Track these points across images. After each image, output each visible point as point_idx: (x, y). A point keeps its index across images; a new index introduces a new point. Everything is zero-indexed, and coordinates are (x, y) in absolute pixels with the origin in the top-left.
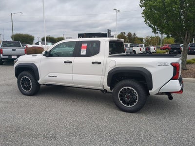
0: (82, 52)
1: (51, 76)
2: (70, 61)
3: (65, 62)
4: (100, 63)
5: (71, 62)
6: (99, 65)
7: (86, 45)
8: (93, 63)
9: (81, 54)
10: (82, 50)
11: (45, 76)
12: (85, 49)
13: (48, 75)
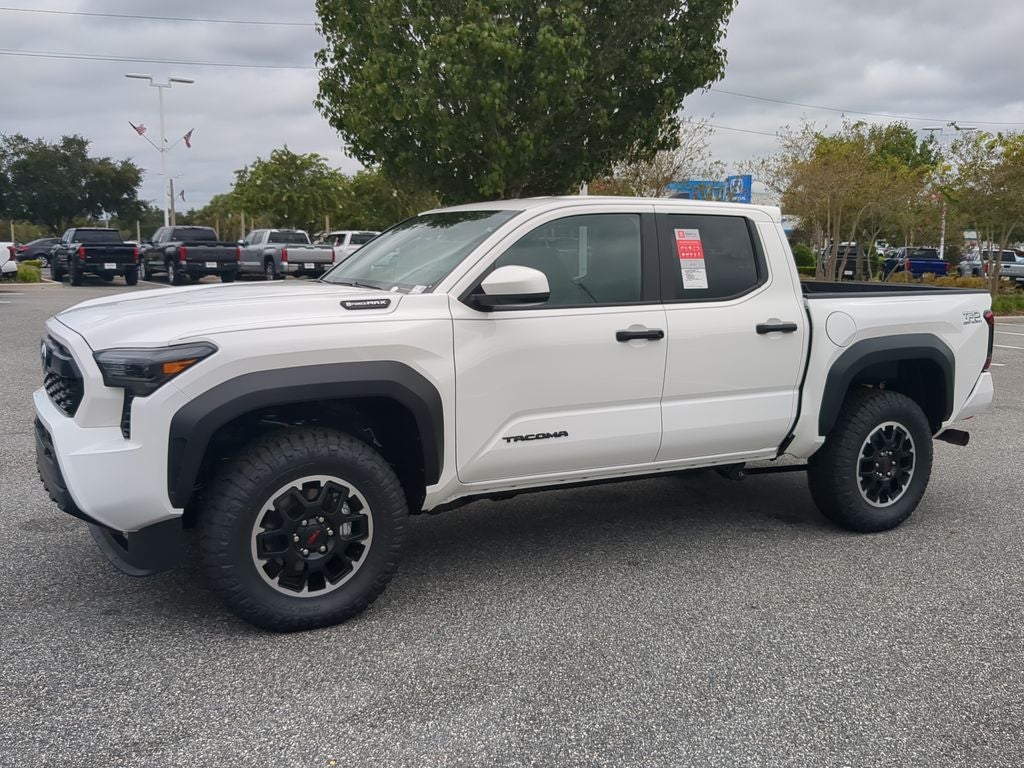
0: (691, 277)
1: (526, 438)
3: (623, 337)
4: (789, 329)
5: (656, 336)
6: (788, 336)
7: (695, 235)
8: (762, 330)
9: (688, 284)
10: (684, 264)
11: (483, 447)
12: (697, 257)
13: (507, 431)
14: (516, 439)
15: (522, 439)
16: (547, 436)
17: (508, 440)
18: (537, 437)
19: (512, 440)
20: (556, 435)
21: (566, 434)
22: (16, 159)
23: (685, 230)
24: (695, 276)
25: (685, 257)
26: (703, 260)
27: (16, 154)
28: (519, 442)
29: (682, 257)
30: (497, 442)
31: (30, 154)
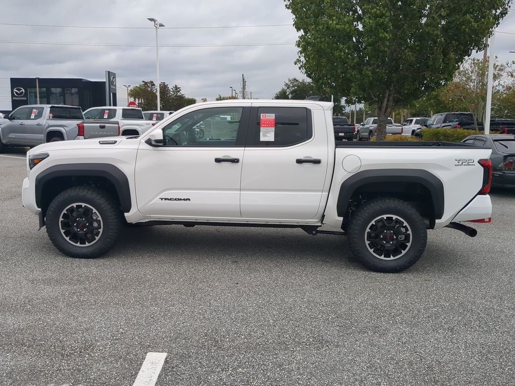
0: (265, 136)
1: (170, 199)
2: (233, 156)
3: (218, 161)
4: (317, 162)
5: (235, 161)
6: (316, 166)
7: (272, 116)
9: (262, 139)
10: (263, 130)
11: (151, 201)
12: (271, 127)
13: (162, 196)
14: (165, 199)
15: (168, 199)
16: (181, 199)
17: (162, 199)
18: (175, 199)
19: (163, 199)
20: (184, 199)
21: (189, 200)
22: (293, 88)
23: (266, 114)
24: (267, 134)
25: (264, 126)
26: (274, 128)
27: (293, 86)
28: (167, 201)
29: (262, 127)
30: (157, 199)
31: (298, 86)
